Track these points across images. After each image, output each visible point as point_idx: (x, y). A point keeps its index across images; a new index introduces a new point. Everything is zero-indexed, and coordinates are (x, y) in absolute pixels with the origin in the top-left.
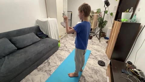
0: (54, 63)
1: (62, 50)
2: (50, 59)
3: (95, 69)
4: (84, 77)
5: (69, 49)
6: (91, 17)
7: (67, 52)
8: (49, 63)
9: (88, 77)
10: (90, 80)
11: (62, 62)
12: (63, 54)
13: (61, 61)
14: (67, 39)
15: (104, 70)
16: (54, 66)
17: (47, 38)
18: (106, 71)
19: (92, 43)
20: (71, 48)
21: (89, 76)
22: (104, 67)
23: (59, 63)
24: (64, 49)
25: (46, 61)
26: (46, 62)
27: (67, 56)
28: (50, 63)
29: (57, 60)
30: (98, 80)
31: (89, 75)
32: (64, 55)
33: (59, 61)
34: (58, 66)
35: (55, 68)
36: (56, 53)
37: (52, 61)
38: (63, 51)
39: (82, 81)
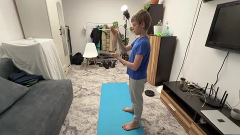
0: (84, 123)
1: (80, 96)
2: (70, 120)
3: (148, 103)
4: (144, 120)
5: (94, 91)
6: (106, 34)
7: (93, 96)
8: (74, 128)
9: (149, 117)
10: (154, 119)
11: (97, 115)
12: (89, 101)
13: (94, 114)
14: (76, 75)
15: (158, 100)
16: (88, 129)
17: (42, 83)
18: (160, 100)
19: (119, 72)
20: (94, 88)
21: (149, 115)
22: (155, 97)
23: (94, 119)
24: (84, 94)
25: (63, 128)
26: (66, 131)
27: (98, 103)
28: (76, 127)
29: (86, 116)
30: (161, 114)
31: (148, 113)
32: (92, 104)
33: (90, 116)
34: (95, 125)
35: (92, 130)
36: (72, 105)
37: (76, 123)
38: (83, 97)
39: (146, 126)
